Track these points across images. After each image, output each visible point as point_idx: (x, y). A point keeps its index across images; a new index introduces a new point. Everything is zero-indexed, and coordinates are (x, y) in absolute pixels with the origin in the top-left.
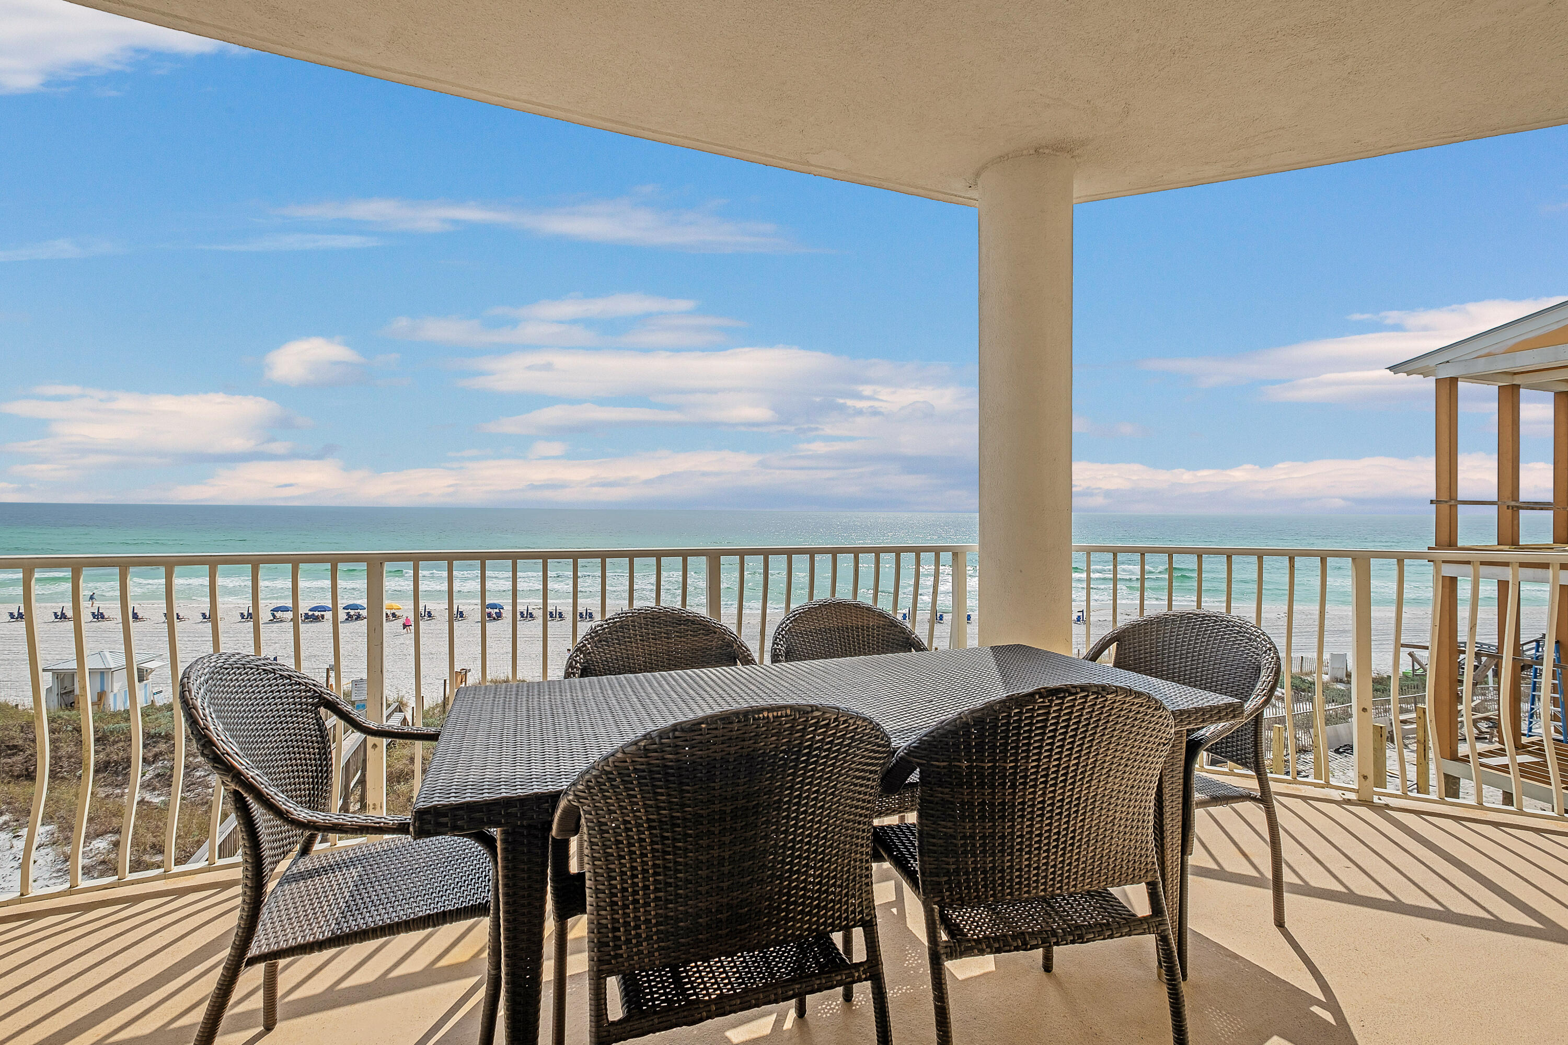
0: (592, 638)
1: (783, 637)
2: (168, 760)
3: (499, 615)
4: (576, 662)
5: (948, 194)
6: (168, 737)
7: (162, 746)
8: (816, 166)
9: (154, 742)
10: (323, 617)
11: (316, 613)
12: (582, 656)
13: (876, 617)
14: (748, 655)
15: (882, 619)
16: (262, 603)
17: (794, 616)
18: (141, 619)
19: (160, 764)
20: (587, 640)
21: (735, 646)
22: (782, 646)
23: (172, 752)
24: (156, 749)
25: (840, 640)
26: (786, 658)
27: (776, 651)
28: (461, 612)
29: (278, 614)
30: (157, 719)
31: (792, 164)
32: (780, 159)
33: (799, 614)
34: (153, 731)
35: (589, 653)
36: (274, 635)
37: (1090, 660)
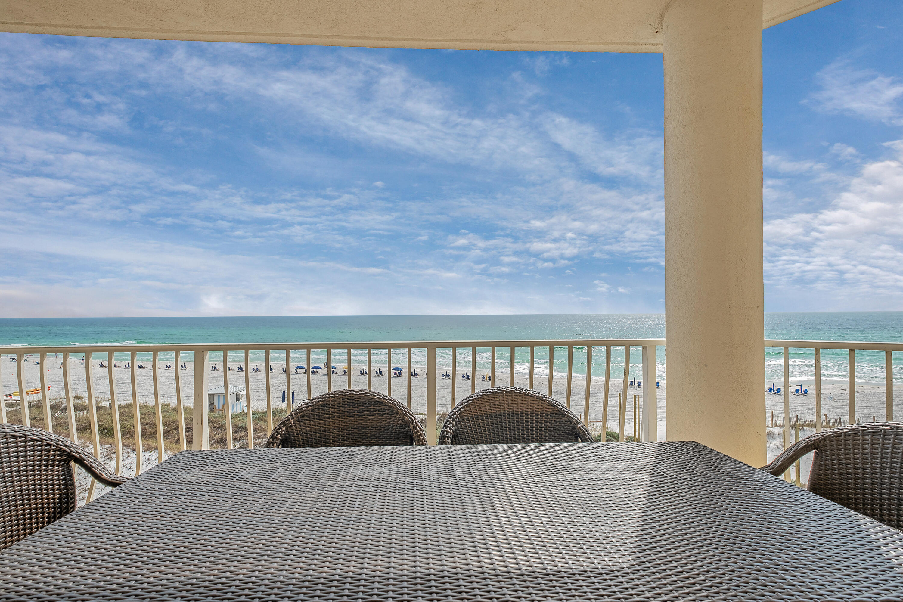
0: (296, 414)
1: (453, 420)
2: (245, 440)
3: (400, 374)
4: (278, 434)
5: (638, 44)
6: (246, 429)
7: (243, 433)
8: (517, 42)
9: (240, 431)
10: (317, 372)
11: (315, 370)
12: (284, 429)
13: (545, 405)
14: (421, 435)
15: (550, 407)
16: (291, 365)
17: (468, 402)
18: (232, 370)
19: (242, 442)
20: (292, 415)
21: (411, 426)
22: (450, 428)
23: (247, 436)
24: (241, 434)
25: (509, 425)
26: (452, 441)
27: (443, 433)
28: (381, 372)
29: (298, 370)
30: (242, 419)
31: (498, 44)
32: (488, 41)
33: (473, 400)
34: (240, 425)
35: (291, 426)
36: (296, 380)
37: (773, 473)
